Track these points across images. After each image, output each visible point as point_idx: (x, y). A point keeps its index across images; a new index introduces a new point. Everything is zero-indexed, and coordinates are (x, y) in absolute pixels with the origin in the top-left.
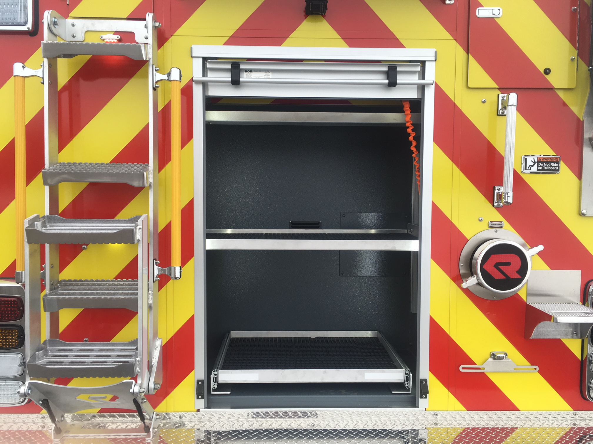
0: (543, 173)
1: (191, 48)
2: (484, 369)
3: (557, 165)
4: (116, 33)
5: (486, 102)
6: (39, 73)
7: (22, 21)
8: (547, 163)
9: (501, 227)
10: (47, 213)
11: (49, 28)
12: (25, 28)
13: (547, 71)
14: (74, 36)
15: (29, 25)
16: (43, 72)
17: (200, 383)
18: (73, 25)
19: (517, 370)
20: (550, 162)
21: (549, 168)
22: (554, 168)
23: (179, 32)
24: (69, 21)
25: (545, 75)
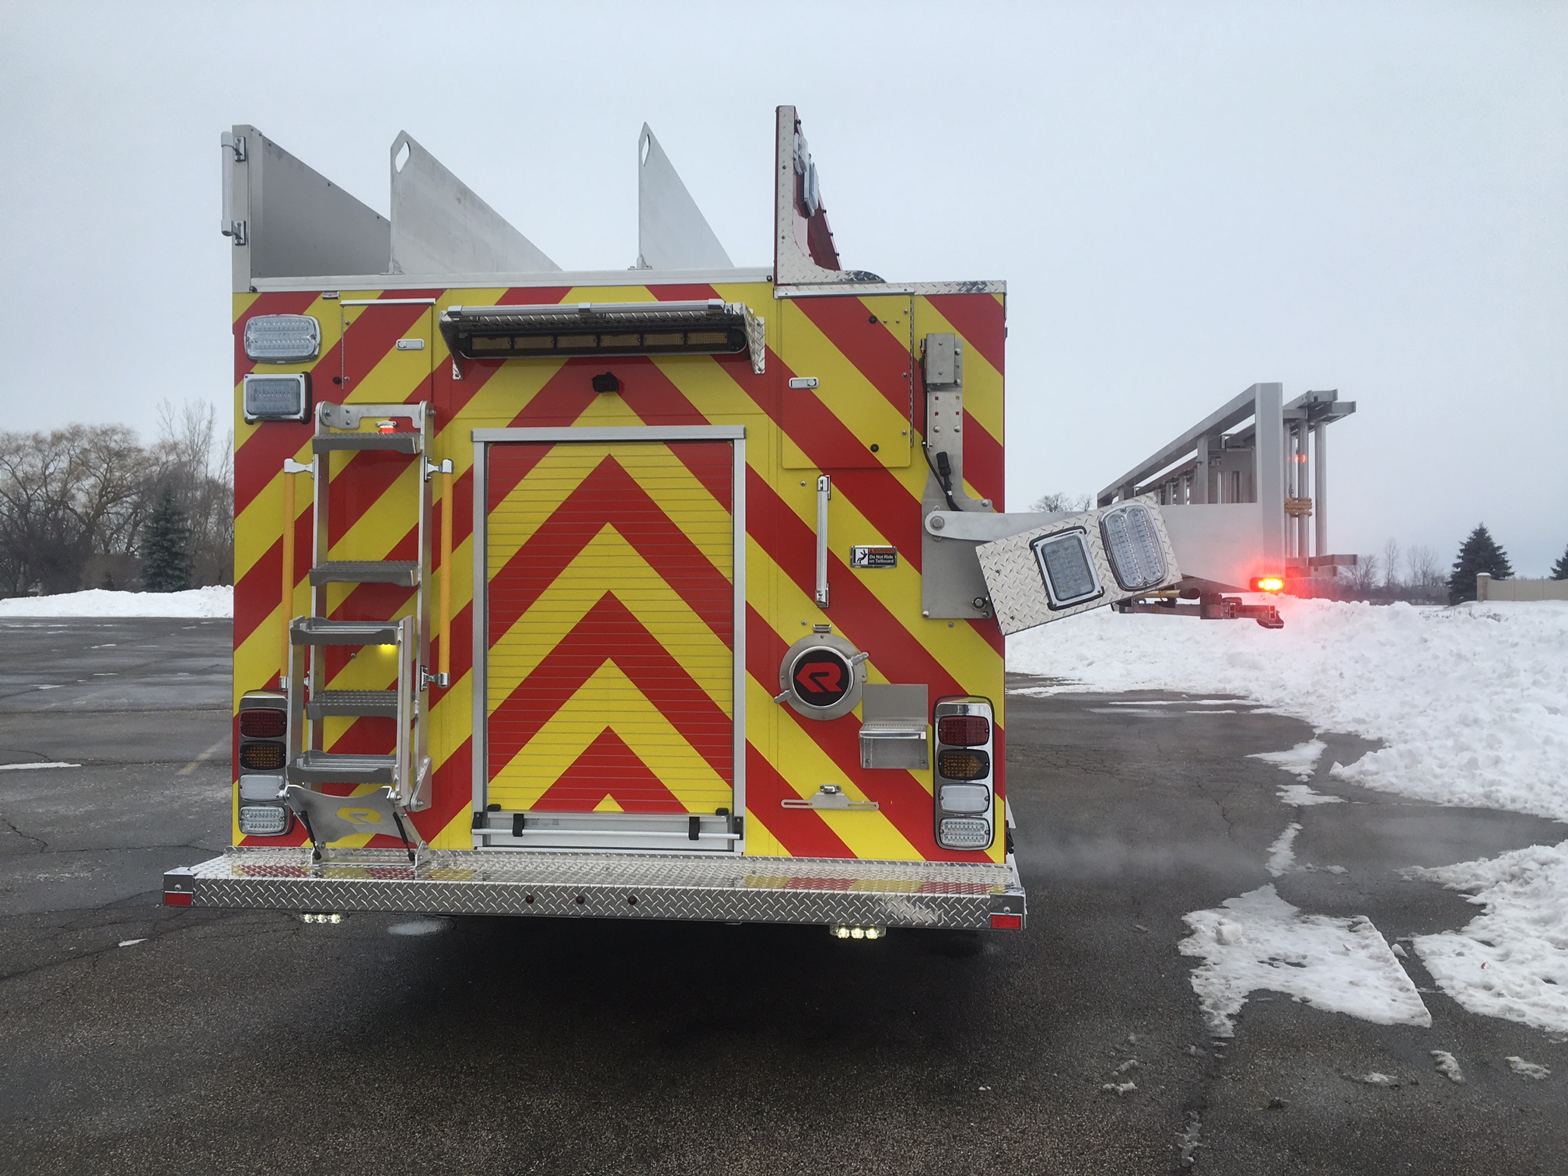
0: (875, 567)
1: (472, 433)
2: (811, 804)
3: (892, 557)
4: (392, 419)
5: (806, 486)
6: (310, 468)
7: (294, 409)
8: (881, 555)
9: (828, 632)
10: (313, 614)
11: (321, 421)
12: (297, 417)
13: (875, 448)
14: (348, 424)
15: (301, 414)
16: (313, 467)
17: (478, 816)
18: (347, 412)
19: (851, 807)
20: (884, 555)
21: (882, 561)
22: (889, 561)
23: (460, 415)
24: (344, 407)
25: (874, 454)
